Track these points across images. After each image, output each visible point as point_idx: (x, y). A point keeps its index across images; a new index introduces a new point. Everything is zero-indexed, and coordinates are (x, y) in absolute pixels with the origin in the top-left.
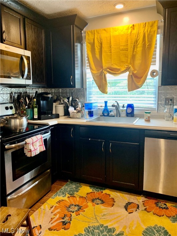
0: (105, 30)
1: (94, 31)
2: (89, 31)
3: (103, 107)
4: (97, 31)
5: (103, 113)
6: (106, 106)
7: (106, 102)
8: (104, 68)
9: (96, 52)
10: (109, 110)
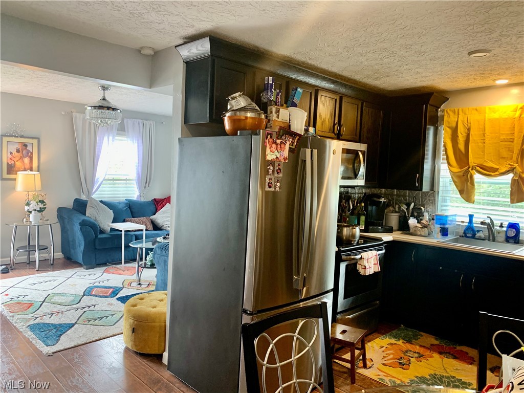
0: (476, 110)
1: (458, 110)
2: (450, 110)
3: (466, 222)
4: (462, 110)
5: (464, 233)
6: (471, 222)
7: (471, 216)
8: (471, 164)
9: (458, 141)
10: (476, 229)
